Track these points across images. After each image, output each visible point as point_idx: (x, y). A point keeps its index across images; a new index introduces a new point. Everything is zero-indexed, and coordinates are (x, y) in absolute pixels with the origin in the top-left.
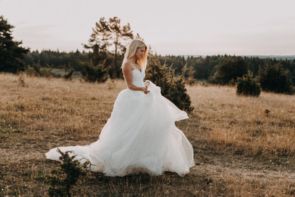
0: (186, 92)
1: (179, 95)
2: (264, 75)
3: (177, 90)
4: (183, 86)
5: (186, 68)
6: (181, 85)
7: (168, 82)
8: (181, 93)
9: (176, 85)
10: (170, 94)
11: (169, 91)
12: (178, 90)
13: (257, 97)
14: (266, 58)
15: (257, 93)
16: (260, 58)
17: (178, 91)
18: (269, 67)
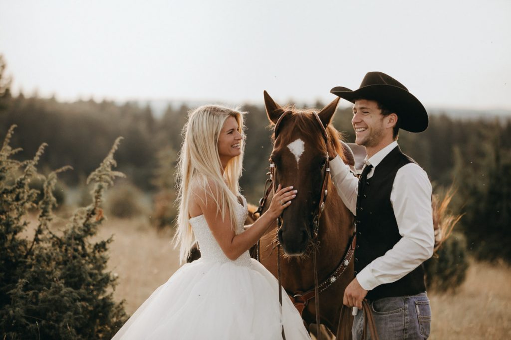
0: (109, 290)
1: (68, 309)
2: (474, 192)
3: (61, 283)
4: (94, 260)
5: (113, 168)
6: (84, 255)
7: (20, 236)
8: (83, 299)
9: (61, 258)
10: (21, 302)
11: (18, 290)
12: (67, 284)
13: (454, 293)
14: (474, 117)
15: (454, 279)
16: (453, 116)
17: (64, 290)
18: (498, 158)
